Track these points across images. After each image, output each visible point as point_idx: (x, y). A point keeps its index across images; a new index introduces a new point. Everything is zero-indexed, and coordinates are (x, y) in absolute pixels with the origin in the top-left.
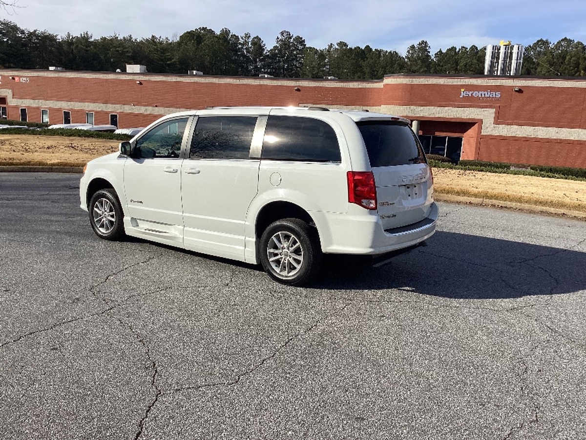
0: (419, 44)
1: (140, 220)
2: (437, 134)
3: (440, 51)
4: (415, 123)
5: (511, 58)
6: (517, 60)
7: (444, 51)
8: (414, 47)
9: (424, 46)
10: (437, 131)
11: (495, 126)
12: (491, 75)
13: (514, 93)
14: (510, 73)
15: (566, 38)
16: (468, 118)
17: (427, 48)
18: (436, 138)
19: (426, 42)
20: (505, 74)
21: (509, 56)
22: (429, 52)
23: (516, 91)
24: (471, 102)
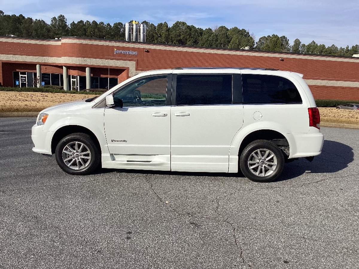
0: (59, 17)
1: (115, 154)
2: (102, 76)
3: (73, 22)
4: (87, 70)
5: (140, 32)
6: (143, 33)
7: (76, 22)
8: (56, 18)
9: (62, 19)
10: (102, 74)
11: (136, 71)
12: (130, 41)
13: (145, 52)
14: (140, 41)
15: (145, 21)
16: (120, 66)
17: (65, 20)
18: (101, 79)
19: (64, 16)
20: (137, 41)
21: (138, 31)
22: (66, 22)
23: (146, 51)
24: (120, 57)
